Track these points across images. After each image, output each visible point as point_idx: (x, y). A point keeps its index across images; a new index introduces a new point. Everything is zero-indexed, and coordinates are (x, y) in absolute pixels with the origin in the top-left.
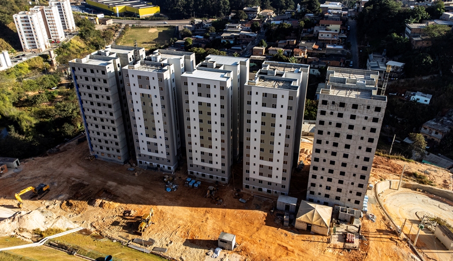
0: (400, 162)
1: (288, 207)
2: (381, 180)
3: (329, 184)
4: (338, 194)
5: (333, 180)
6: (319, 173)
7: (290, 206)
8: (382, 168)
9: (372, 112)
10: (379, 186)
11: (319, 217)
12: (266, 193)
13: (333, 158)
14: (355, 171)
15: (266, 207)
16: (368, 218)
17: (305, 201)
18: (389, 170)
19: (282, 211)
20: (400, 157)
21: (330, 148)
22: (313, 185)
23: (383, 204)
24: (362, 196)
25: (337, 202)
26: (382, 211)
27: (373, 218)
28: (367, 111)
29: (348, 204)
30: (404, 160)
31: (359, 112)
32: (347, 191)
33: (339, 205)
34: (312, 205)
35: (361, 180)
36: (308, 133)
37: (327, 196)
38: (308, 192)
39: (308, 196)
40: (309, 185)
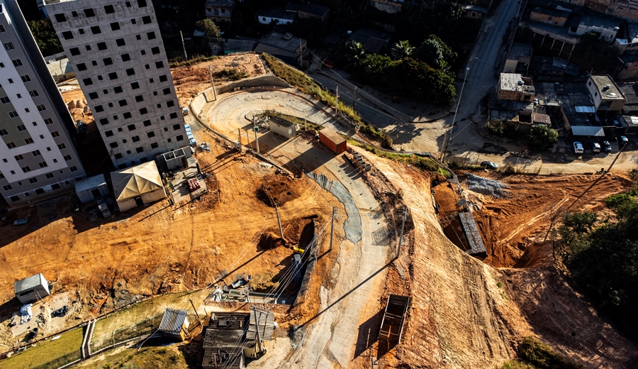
0: (203, 65)
1: (96, 192)
2: (193, 97)
3: (134, 133)
4: (153, 140)
5: (136, 125)
6: (113, 126)
7: (99, 189)
8: (187, 81)
9: (137, 10)
10: (194, 106)
11: (144, 181)
12: (53, 192)
13: (120, 96)
14: (157, 100)
15: (64, 210)
16: (200, 150)
17: (116, 172)
18: (196, 80)
19: (91, 202)
20: (199, 58)
21: (109, 84)
22: (114, 145)
23: (208, 125)
24: (181, 127)
25: (156, 150)
26: (211, 134)
27: (206, 146)
28: (129, 10)
29: (170, 146)
30: (205, 61)
31: (119, 16)
32: (161, 131)
33: (160, 153)
34: (127, 171)
35: (170, 108)
36: (65, 76)
37: (140, 150)
38: (113, 158)
39: (116, 162)
40: (109, 148)
